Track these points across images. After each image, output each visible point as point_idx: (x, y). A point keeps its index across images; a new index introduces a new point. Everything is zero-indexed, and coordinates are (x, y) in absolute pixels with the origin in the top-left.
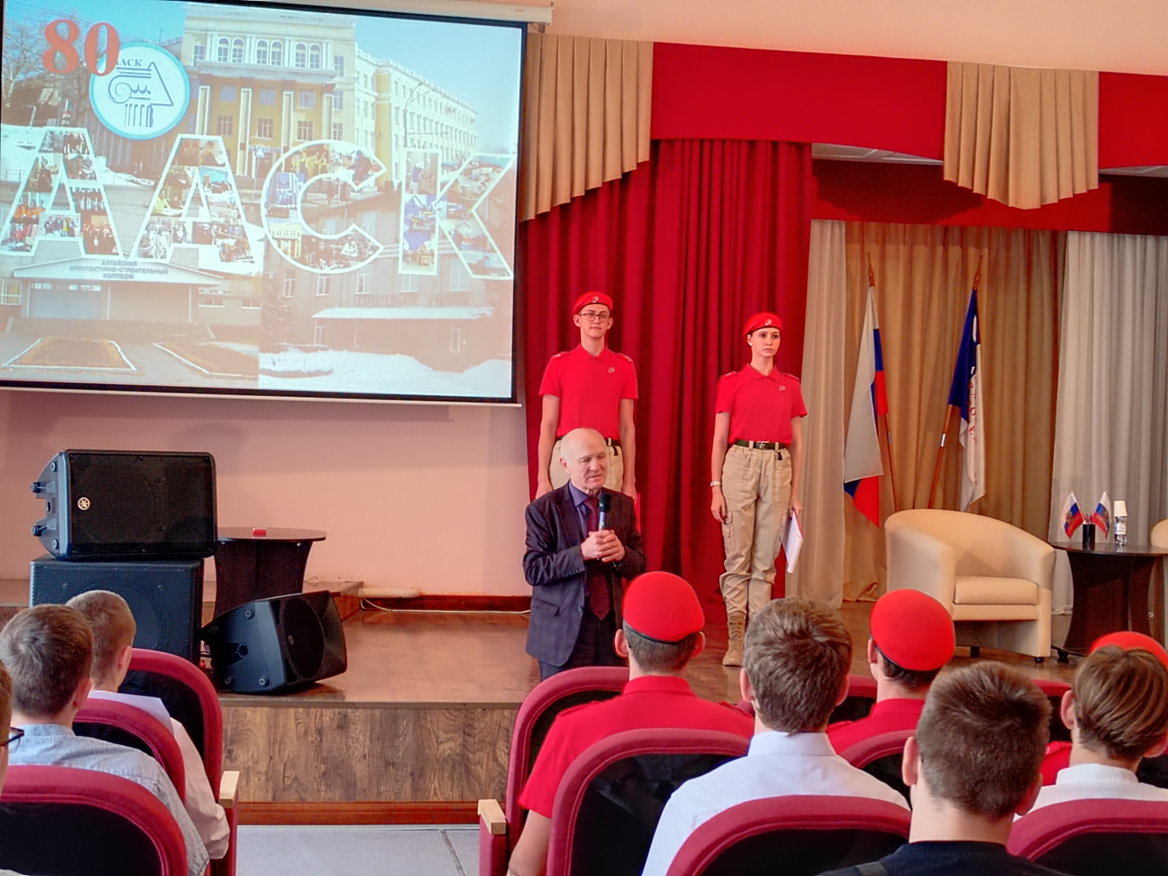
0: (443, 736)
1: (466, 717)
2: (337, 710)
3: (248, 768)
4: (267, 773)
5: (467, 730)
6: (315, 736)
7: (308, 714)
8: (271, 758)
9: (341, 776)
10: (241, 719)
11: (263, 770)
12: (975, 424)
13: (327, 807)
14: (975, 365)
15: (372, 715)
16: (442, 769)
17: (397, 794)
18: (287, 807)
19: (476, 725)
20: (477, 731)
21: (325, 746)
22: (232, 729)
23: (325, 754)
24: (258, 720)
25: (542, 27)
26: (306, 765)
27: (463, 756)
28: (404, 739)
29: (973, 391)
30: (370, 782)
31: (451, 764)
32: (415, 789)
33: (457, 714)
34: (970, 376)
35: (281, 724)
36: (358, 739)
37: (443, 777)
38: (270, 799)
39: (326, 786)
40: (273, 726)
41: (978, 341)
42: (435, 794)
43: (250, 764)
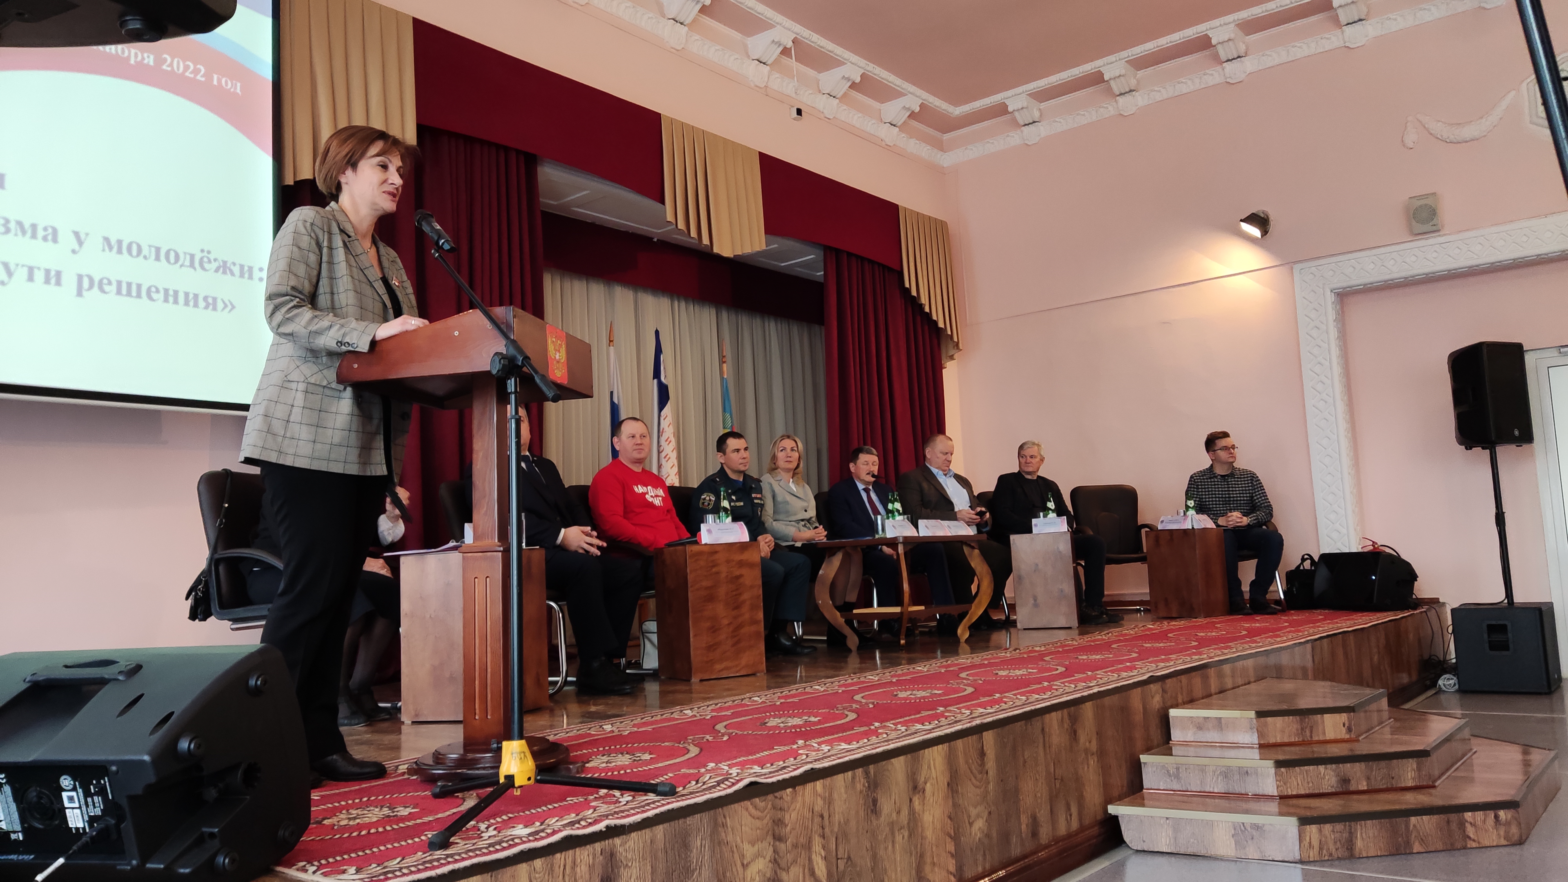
0: (749, 852)
1: (774, 807)
5: (776, 831)
7: (552, 869)
19: (787, 819)
20: (789, 829)
28: (700, 874)
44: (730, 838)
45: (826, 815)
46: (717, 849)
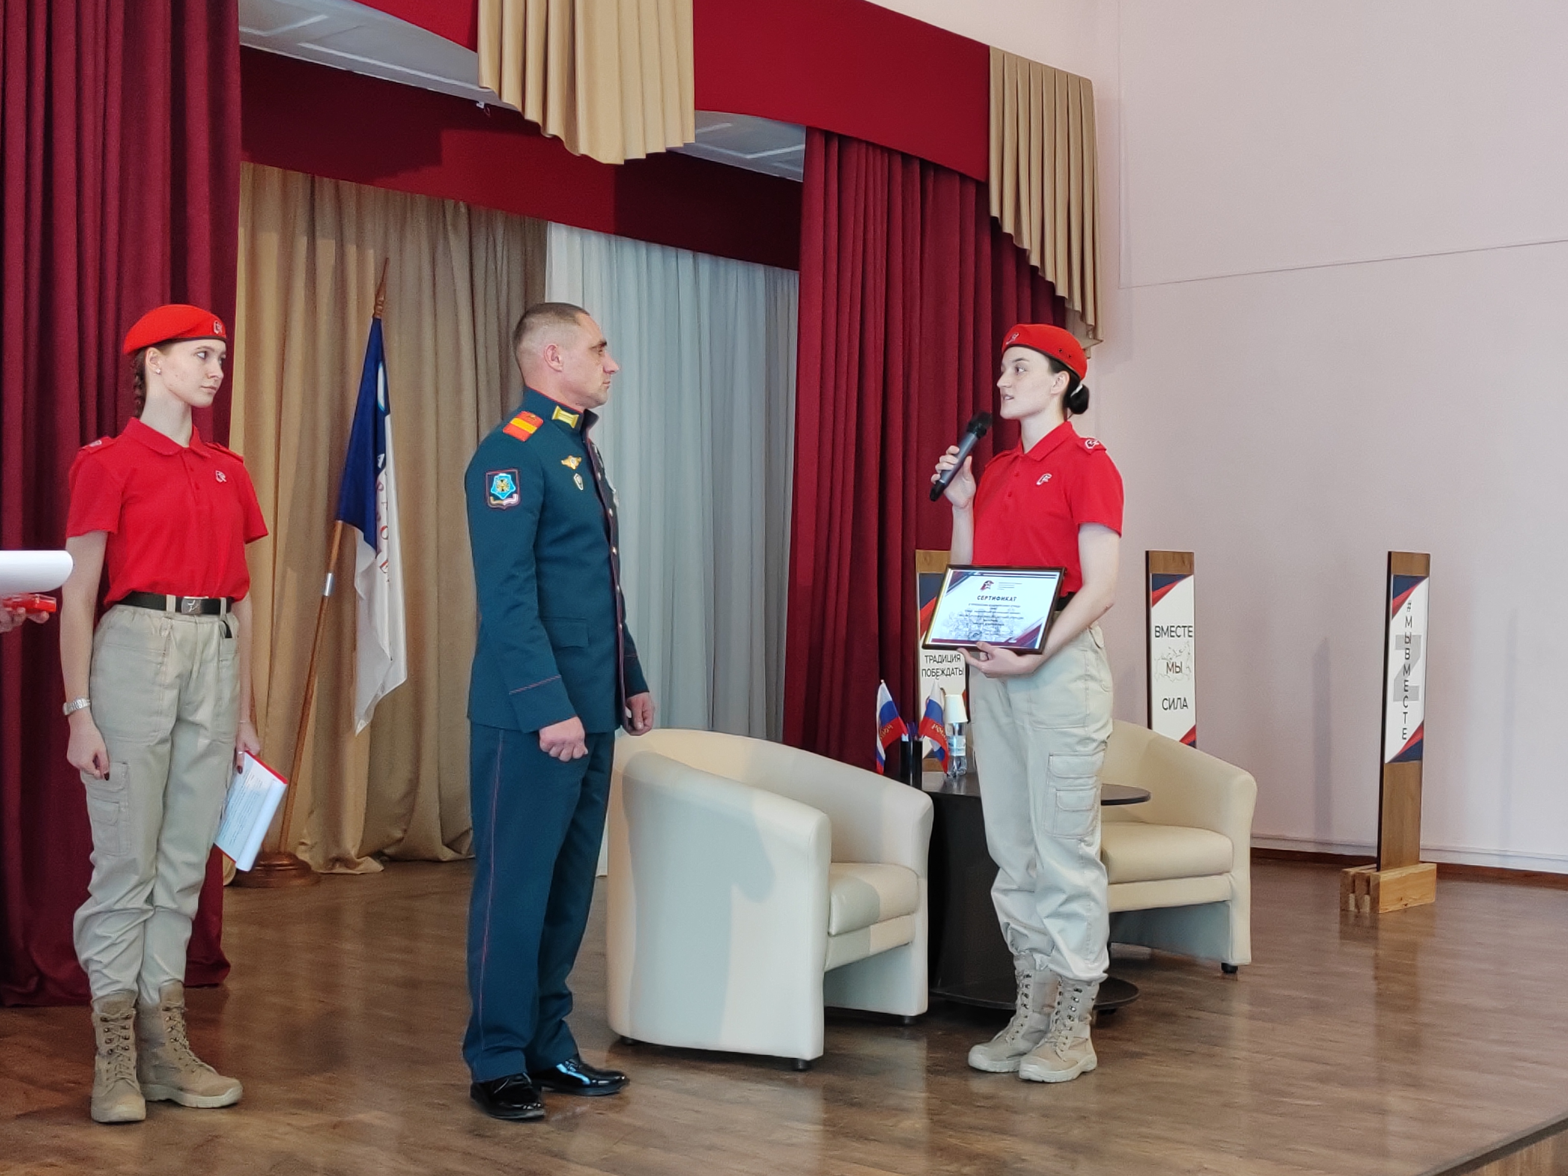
12: (388, 556)
14: (384, 451)
29: (382, 496)
34: (377, 471)
41: (387, 411)
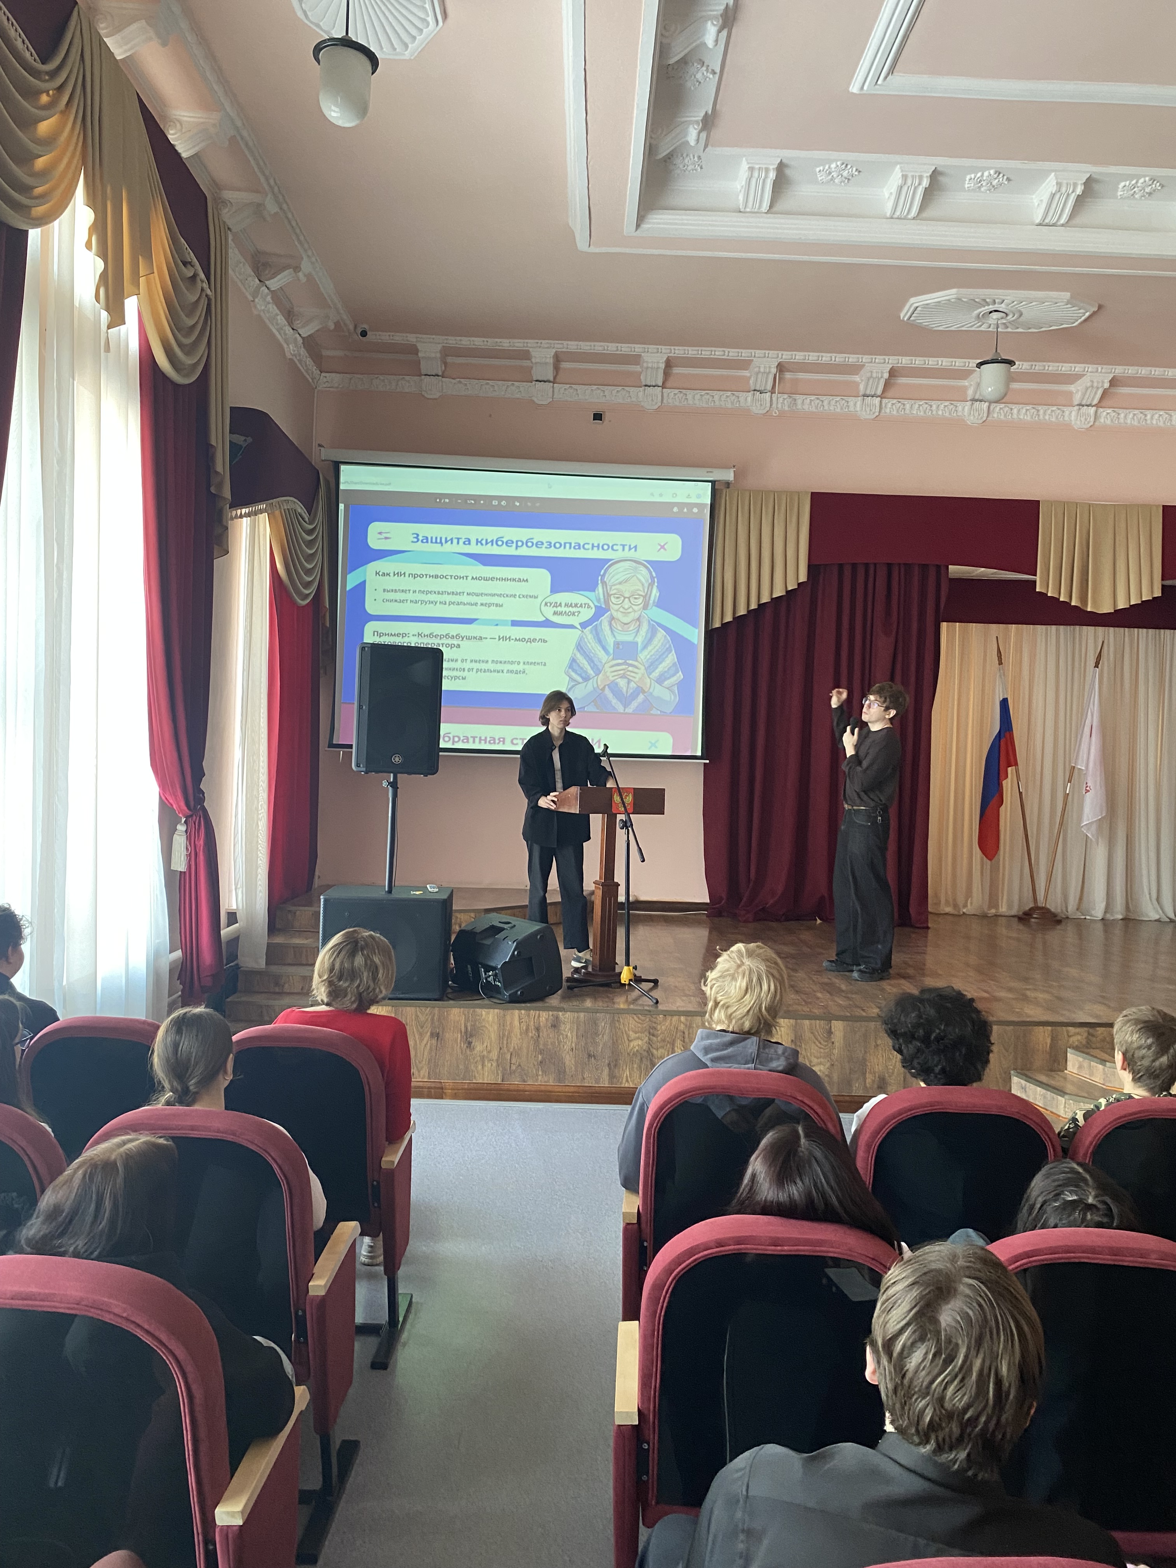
0: (632, 1035)
1: (650, 1020)
2: (551, 1013)
3: (483, 1056)
4: (497, 1060)
5: (651, 1031)
6: (534, 1032)
7: (529, 1016)
8: (501, 1049)
9: (554, 1064)
10: (478, 1018)
11: (495, 1058)
13: (543, 1088)
15: (578, 1018)
16: (632, 1062)
17: (597, 1081)
18: (512, 1087)
19: (659, 1027)
20: (659, 1032)
21: (541, 1041)
22: (471, 1025)
23: (541, 1047)
24: (491, 1019)
25: (728, 484)
26: (528, 1054)
27: (648, 1051)
28: (603, 1037)
30: (576, 1070)
31: (639, 1058)
32: (612, 1076)
33: (643, 1018)
35: (508, 1023)
36: (567, 1036)
37: (633, 1068)
38: (499, 1081)
39: (543, 1071)
40: (502, 1024)
42: (627, 1081)
43: (485, 1053)
44: (622, 1027)
45: (687, 1033)
46: (614, 1030)
